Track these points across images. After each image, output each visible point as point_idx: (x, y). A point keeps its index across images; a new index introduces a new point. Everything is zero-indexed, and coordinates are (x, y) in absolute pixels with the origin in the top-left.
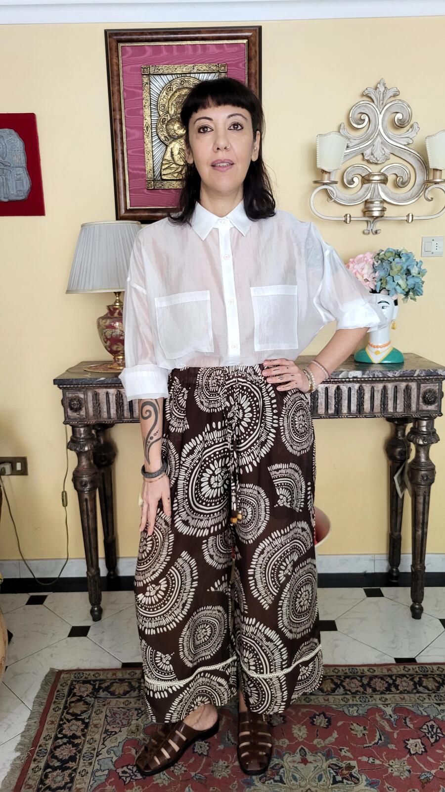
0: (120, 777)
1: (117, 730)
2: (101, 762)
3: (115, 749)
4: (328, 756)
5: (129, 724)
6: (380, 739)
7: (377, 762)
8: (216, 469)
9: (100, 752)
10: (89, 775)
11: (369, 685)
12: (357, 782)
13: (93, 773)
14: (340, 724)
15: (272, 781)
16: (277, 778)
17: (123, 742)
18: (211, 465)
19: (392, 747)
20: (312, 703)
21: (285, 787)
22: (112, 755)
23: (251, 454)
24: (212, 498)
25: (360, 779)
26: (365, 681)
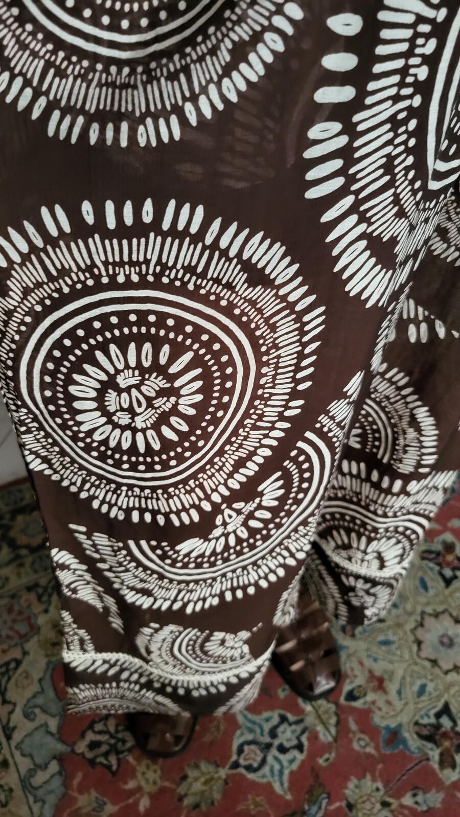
0: (92, 762)
1: (16, 654)
2: (27, 750)
3: (40, 700)
5: (34, 629)
9: (11, 725)
10: (18, 792)
13: (25, 783)
17: (48, 677)
22: (41, 718)
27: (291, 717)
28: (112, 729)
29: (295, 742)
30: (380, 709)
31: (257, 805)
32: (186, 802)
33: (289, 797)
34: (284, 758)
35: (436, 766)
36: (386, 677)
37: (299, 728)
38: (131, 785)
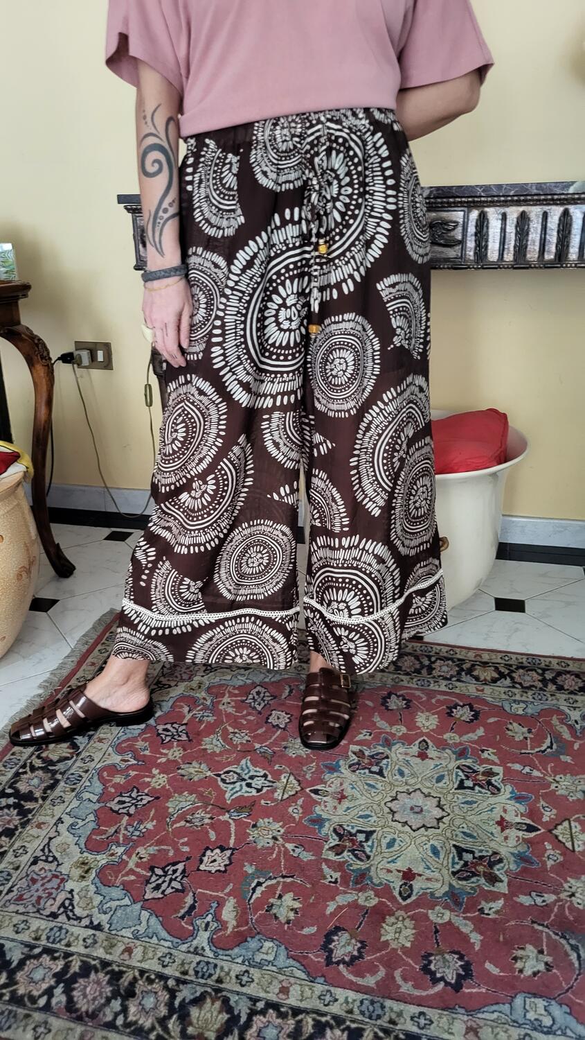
0: (159, 735)
4: (461, 754)
6: (551, 747)
7: (536, 773)
8: (288, 295)
11: (553, 681)
12: (496, 791)
14: (492, 720)
15: (367, 771)
16: (375, 769)
18: (280, 288)
19: (568, 759)
20: (457, 691)
21: (383, 781)
23: (352, 261)
24: (280, 347)
25: (502, 790)
26: (549, 676)
27: (270, 778)
28: (180, 730)
29: (259, 787)
30: (326, 806)
31: (210, 793)
32: (180, 771)
33: (229, 802)
34: (245, 789)
35: (327, 847)
36: (349, 798)
37: (268, 784)
38: (164, 751)
